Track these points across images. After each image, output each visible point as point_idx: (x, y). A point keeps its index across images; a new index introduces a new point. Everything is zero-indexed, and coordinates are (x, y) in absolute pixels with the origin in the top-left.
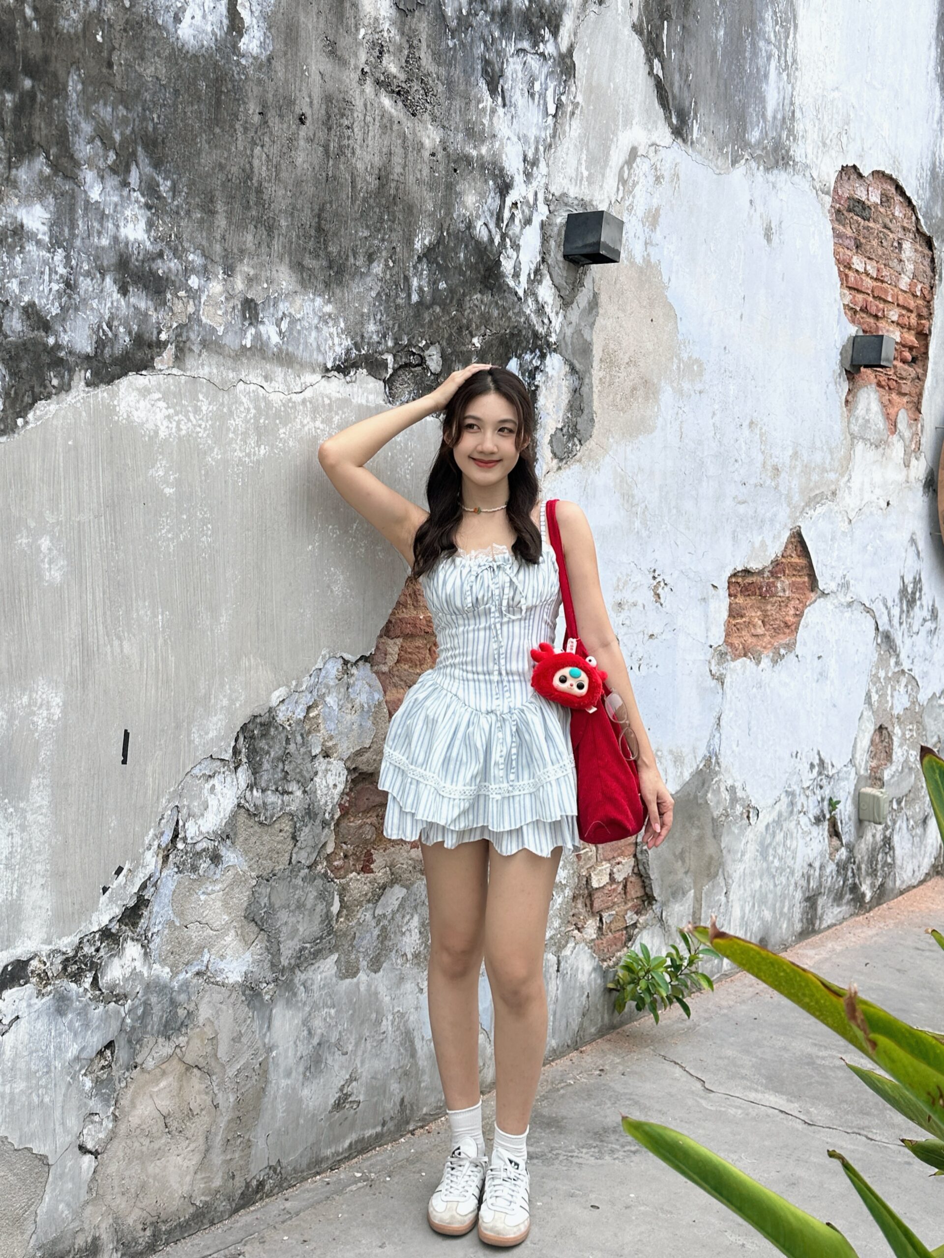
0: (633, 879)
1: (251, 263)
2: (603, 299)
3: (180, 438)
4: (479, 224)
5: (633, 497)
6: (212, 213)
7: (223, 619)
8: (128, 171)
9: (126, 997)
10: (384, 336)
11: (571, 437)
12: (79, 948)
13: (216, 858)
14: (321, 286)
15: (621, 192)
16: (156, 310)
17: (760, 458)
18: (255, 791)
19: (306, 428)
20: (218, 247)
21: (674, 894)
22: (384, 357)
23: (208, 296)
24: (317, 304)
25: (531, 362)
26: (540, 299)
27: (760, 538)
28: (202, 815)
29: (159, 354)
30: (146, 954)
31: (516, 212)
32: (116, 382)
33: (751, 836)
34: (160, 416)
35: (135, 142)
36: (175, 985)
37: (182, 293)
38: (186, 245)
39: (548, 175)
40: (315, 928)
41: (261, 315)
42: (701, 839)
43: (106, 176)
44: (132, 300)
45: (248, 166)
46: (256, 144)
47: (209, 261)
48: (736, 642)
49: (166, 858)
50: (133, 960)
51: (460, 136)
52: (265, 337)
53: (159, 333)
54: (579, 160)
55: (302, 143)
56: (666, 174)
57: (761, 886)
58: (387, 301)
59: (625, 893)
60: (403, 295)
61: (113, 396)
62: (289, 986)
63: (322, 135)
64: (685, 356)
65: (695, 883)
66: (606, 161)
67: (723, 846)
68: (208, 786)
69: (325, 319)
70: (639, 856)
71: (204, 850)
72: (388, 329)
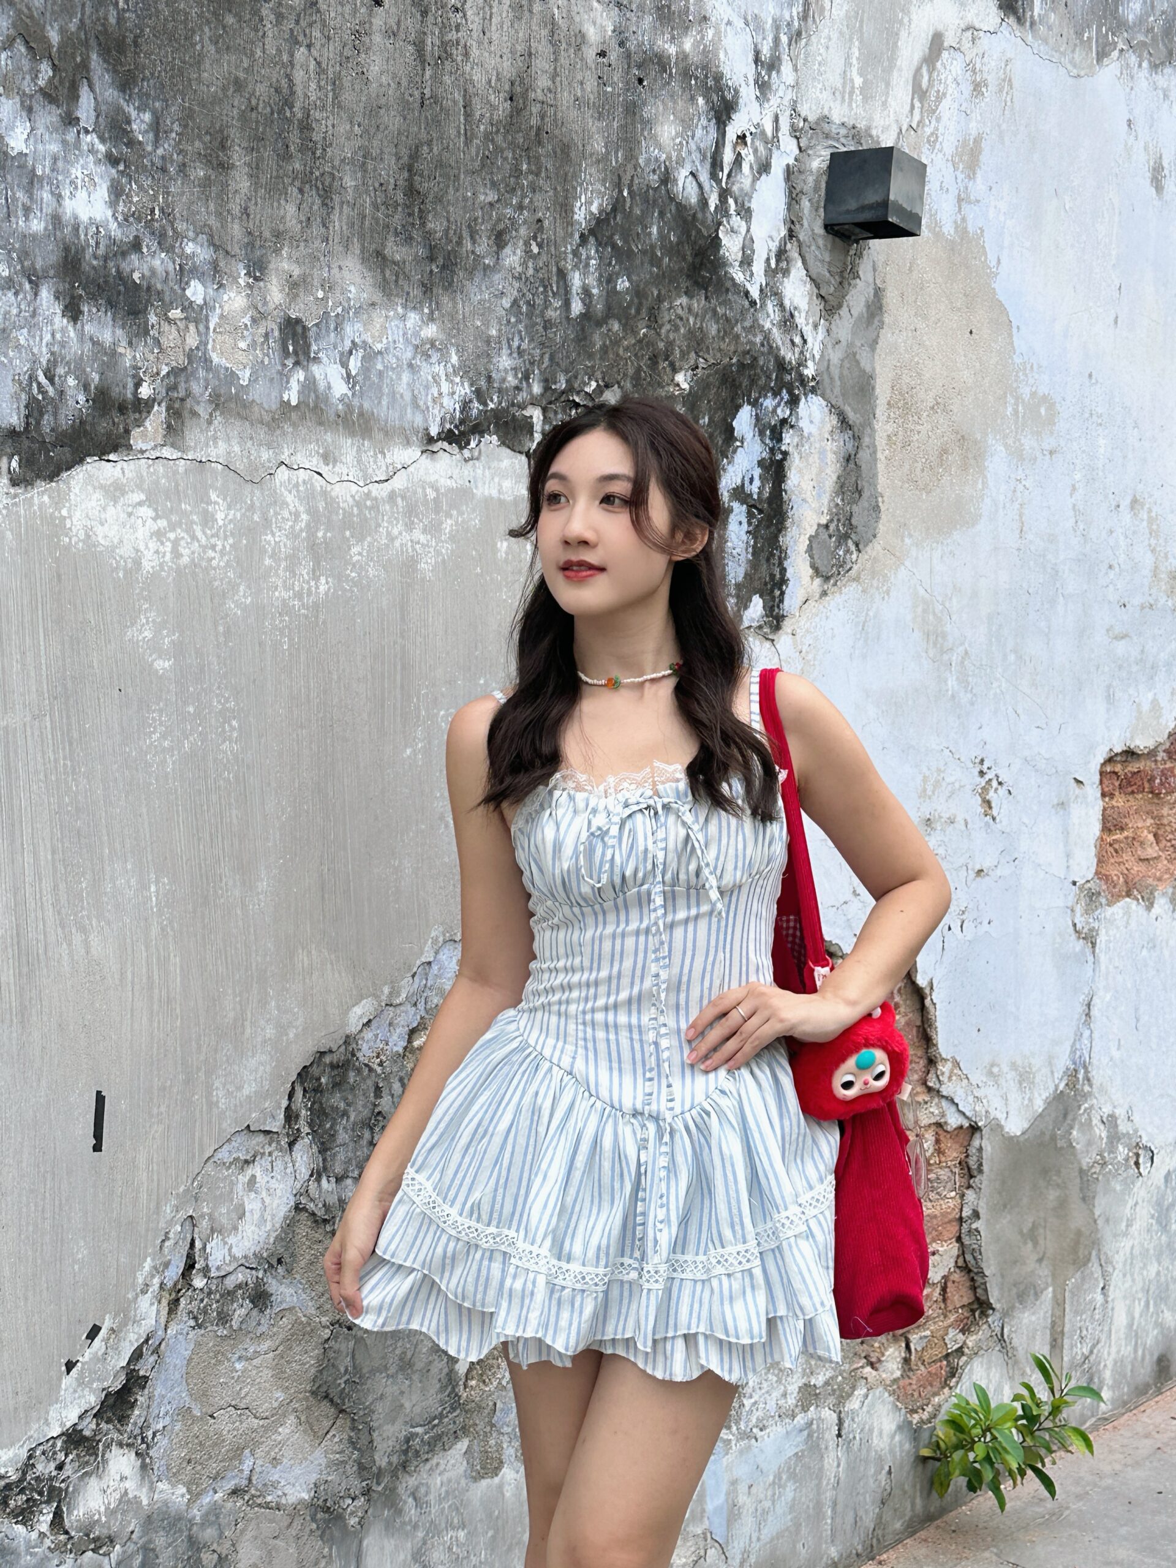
0: (956, 1277)
1: (295, 254)
2: (891, 298)
3: (179, 572)
4: (682, 175)
5: (944, 636)
6: (224, 167)
7: (263, 885)
8: (74, 97)
9: (111, 1540)
10: (526, 377)
11: (843, 538)
12: (28, 1465)
13: (260, 1298)
14: (416, 292)
15: (917, 111)
16: (130, 343)
17: (1149, 560)
18: (324, 1181)
19: (397, 543)
20: (236, 229)
21: (1021, 1297)
22: (527, 413)
23: (222, 317)
24: (410, 324)
25: (774, 411)
26: (787, 303)
27: (1150, 696)
28: (236, 1228)
29: (139, 423)
30: (144, 1467)
31: (743, 153)
32: (65, 475)
33: (1143, 1193)
34: (142, 533)
35: (86, 44)
36: (196, 1513)
37: (176, 313)
38: (181, 226)
39: (796, 86)
40: (430, 1401)
41: (314, 347)
42: (1062, 1204)
43: (36, 107)
44: (87, 328)
45: (284, 83)
46: (297, 42)
47: (221, 254)
48: (1114, 872)
49: (174, 1304)
50: (123, 1478)
51: (648, 20)
52: (322, 385)
53: (138, 385)
54: (848, 57)
55: (377, 38)
56: (992, 79)
57: (1158, 1273)
58: (530, 315)
59: (944, 1300)
60: (557, 303)
61: (59, 501)
62: (391, 1499)
63: (411, 24)
64: (1025, 392)
65: (1054, 1276)
66: (892, 60)
67: (1097, 1212)
68: (244, 1179)
69: (425, 349)
70: (966, 1240)
71: (239, 1286)
72: (532, 363)
